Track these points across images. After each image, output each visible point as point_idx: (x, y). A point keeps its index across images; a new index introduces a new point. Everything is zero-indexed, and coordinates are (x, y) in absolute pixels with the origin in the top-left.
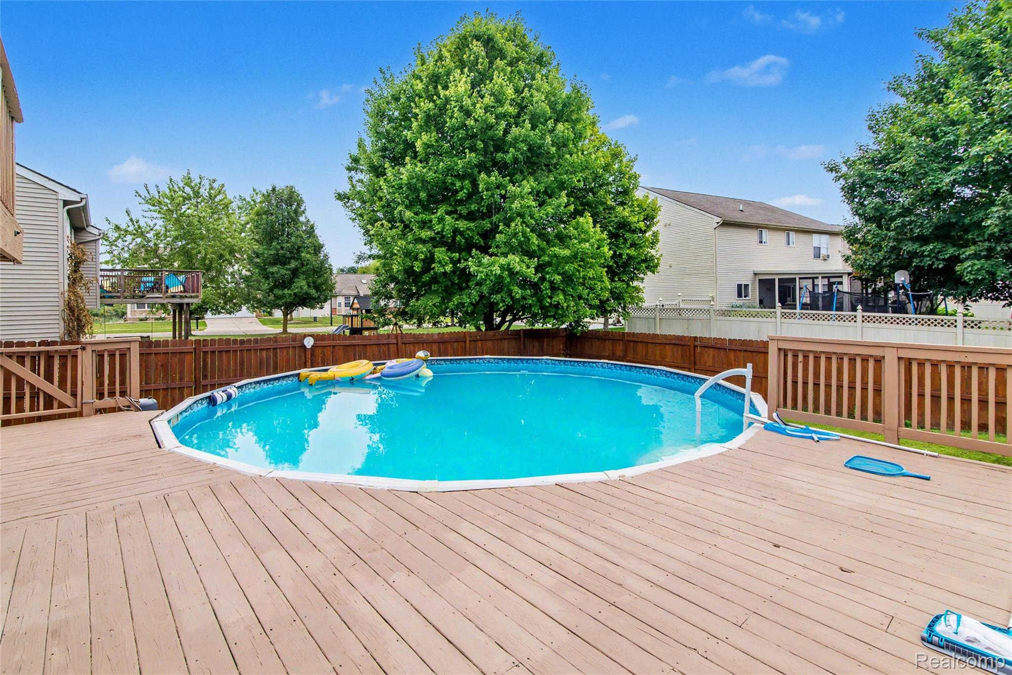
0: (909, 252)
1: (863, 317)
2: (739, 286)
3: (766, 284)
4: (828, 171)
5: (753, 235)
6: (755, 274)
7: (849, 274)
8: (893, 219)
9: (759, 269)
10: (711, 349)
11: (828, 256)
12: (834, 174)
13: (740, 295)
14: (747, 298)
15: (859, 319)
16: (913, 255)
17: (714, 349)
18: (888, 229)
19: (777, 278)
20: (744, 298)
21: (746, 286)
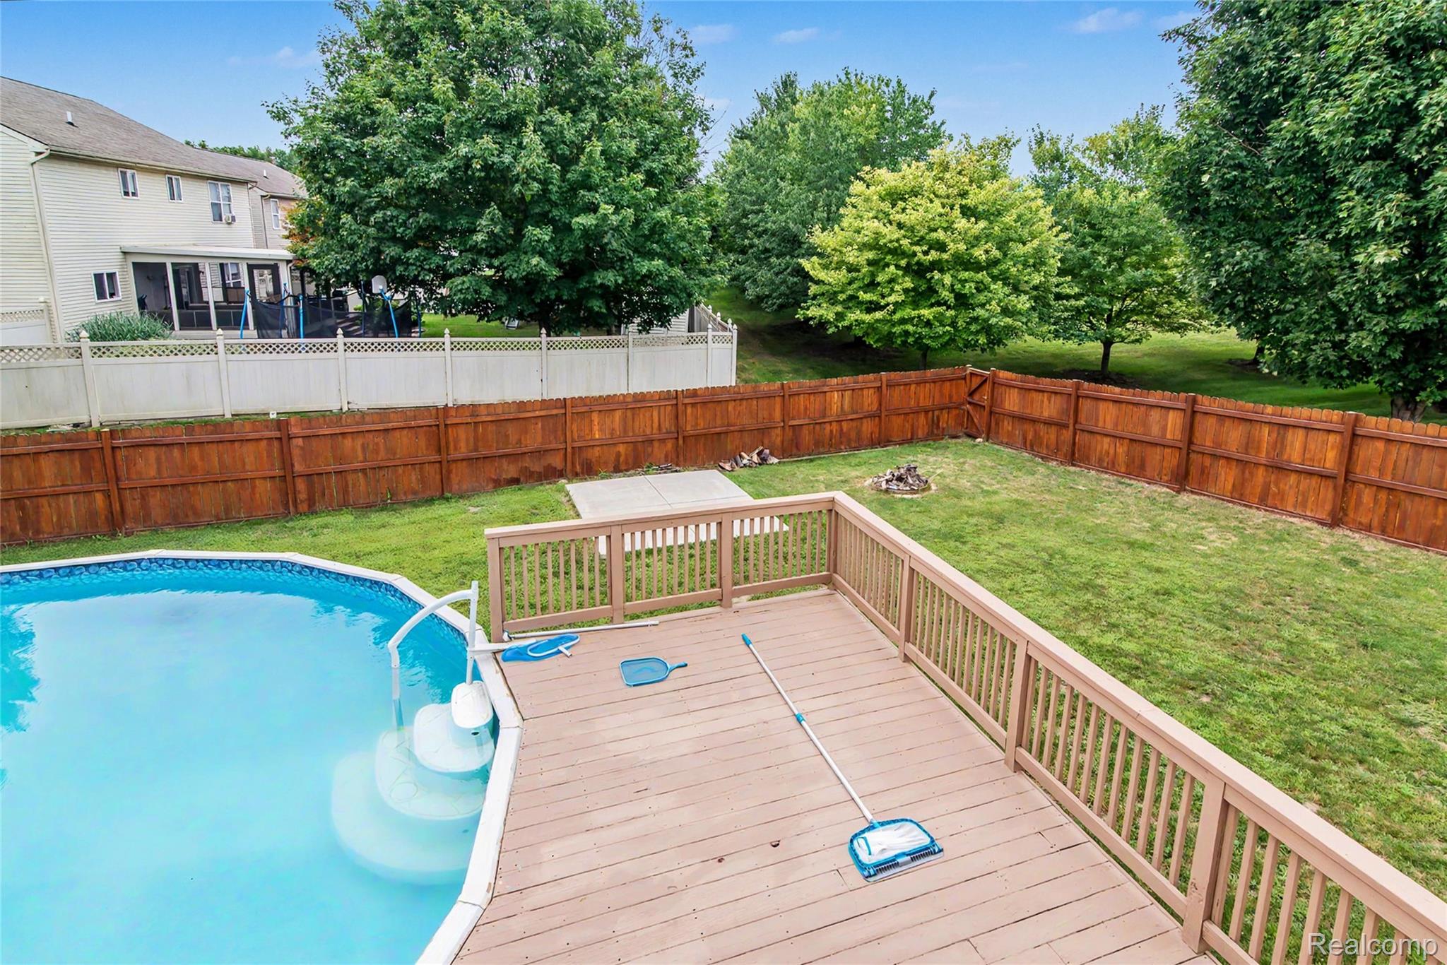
0: (392, 257)
1: (345, 344)
2: (98, 278)
3: (149, 273)
4: (274, 117)
5: (111, 179)
6: (125, 253)
7: (288, 262)
8: (372, 211)
9: (130, 243)
10: (152, 448)
11: (233, 219)
12: (281, 126)
13: (101, 295)
14: (115, 298)
15: (341, 347)
16: (396, 261)
17: (157, 449)
18: (367, 224)
19: (169, 262)
20: (109, 299)
21: (111, 276)
